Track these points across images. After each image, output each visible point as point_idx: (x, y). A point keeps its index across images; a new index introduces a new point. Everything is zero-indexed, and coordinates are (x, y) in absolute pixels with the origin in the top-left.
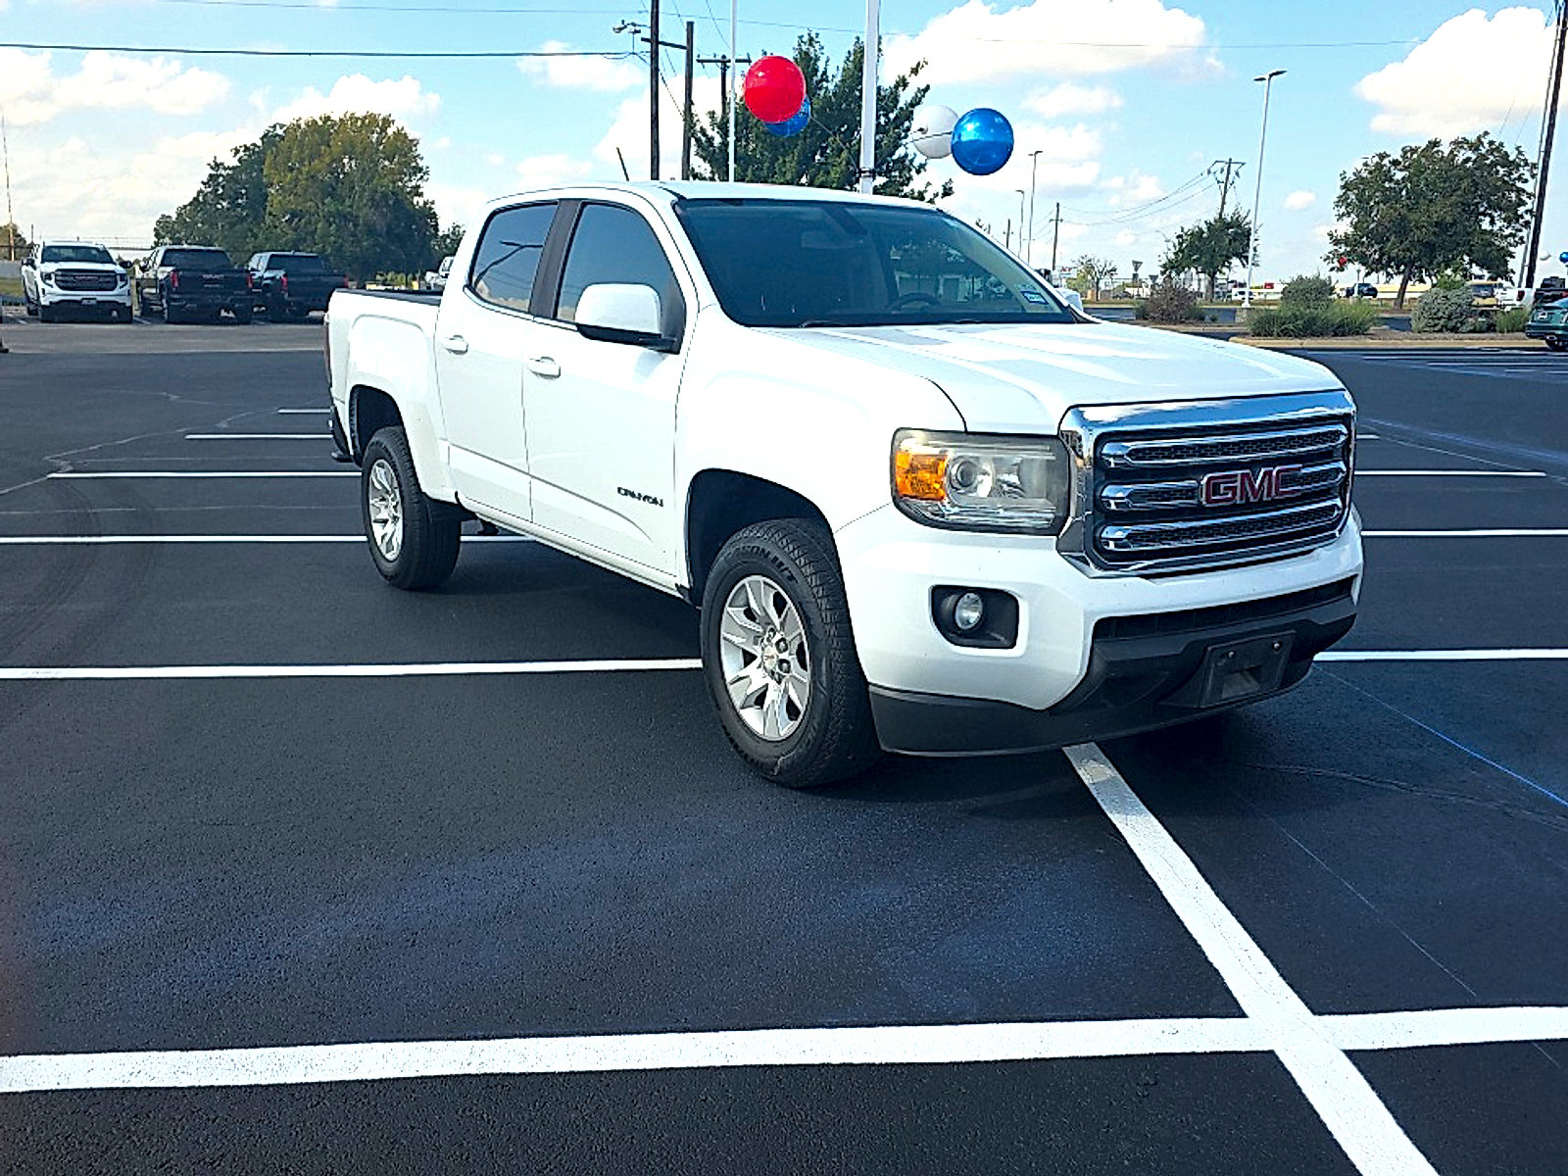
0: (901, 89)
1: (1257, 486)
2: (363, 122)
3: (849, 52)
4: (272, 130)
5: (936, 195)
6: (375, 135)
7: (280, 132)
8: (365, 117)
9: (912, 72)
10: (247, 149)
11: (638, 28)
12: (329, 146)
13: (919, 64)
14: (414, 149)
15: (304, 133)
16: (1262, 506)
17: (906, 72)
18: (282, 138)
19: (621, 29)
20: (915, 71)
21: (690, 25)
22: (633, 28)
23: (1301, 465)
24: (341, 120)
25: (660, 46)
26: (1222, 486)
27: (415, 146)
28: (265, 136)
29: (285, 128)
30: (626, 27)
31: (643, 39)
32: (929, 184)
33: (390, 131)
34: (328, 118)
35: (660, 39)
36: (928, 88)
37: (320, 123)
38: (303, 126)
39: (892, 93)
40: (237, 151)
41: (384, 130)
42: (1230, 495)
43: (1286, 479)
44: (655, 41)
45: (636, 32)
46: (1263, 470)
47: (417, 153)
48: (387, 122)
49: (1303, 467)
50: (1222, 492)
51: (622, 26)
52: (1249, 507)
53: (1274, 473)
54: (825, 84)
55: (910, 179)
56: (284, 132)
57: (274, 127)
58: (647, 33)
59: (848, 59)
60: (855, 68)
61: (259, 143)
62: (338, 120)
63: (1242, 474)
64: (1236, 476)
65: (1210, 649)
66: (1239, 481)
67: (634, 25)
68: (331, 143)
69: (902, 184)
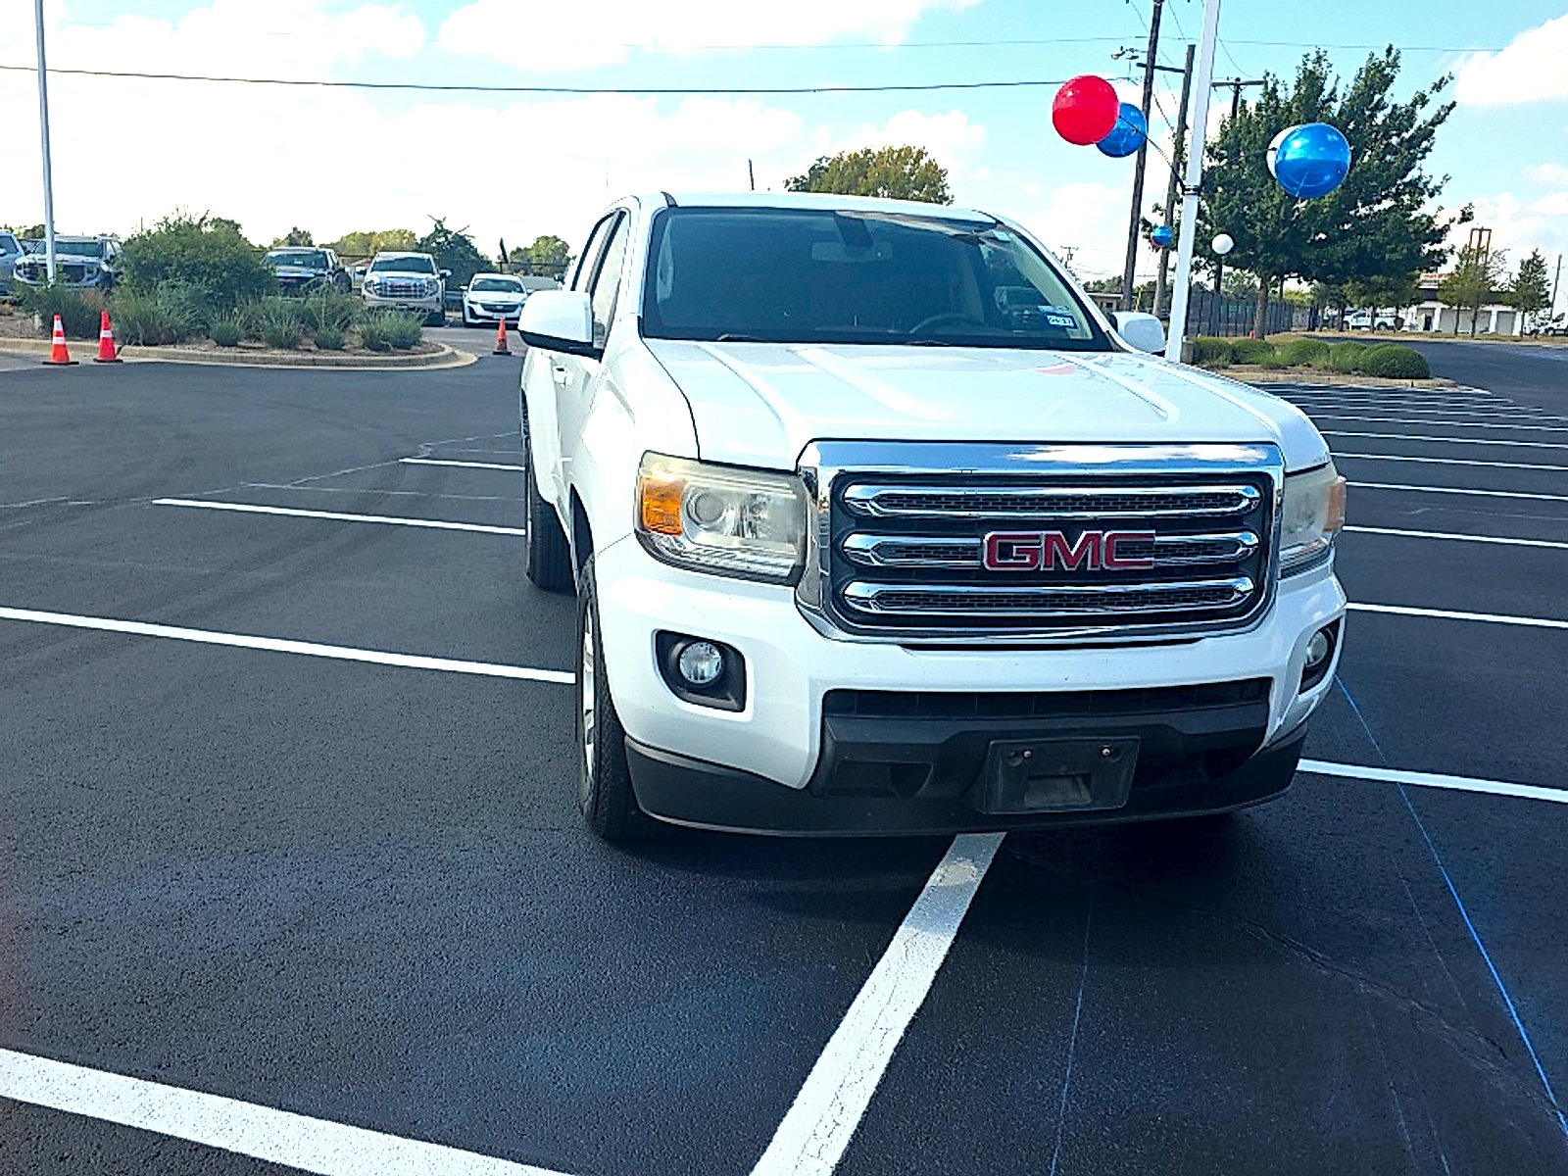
0: (1418, 107)
1: (1073, 553)
2: (899, 155)
3: (1361, 69)
4: (818, 162)
5: (1452, 221)
6: (909, 167)
7: (825, 164)
8: (901, 150)
9: (1433, 89)
10: (796, 181)
11: (1135, 54)
12: (866, 178)
13: (1443, 79)
14: (942, 178)
15: (846, 166)
16: (1081, 576)
17: (1427, 89)
18: (827, 170)
19: (1119, 55)
20: (1437, 87)
21: (1192, 48)
22: (1130, 54)
23: (1154, 532)
24: (880, 153)
25: (1156, 71)
26: (1015, 547)
27: (944, 176)
28: (813, 168)
29: (829, 161)
30: (1124, 53)
31: (1139, 65)
32: (1441, 208)
33: (923, 162)
34: (869, 151)
35: (1157, 64)
36: (1454, 105)
37: (861, 156)
38: (846, 159)
39: (1407, 111)
40: (788, 183)
41: (917, 161)
42: (1028, 560)
43: (1126, 549)
44: (1151, 66)
45: (1134, 58)
46: (1084, 533)
47: (945, 182)
48: (921, 154)
49: (1158, 535)
50: (1014, 555)
51: (1121, 52)
52: (1058, 576)
53: (1105, 538)
54: (1332, 103)
55: (1420, 203)
56: (830, 164)
57: (820, 160)
58: (1143, 59)
59: (1359, 77)
60: (1366, 85)
61: (807, 176)
62: (876, 153)
63: (1047, 536)
64: (1037, 537)
65: (992, 743)
66: (1043, 544)
67: (1132, 50)
68: (868, 175)
69: (1412, 208)
